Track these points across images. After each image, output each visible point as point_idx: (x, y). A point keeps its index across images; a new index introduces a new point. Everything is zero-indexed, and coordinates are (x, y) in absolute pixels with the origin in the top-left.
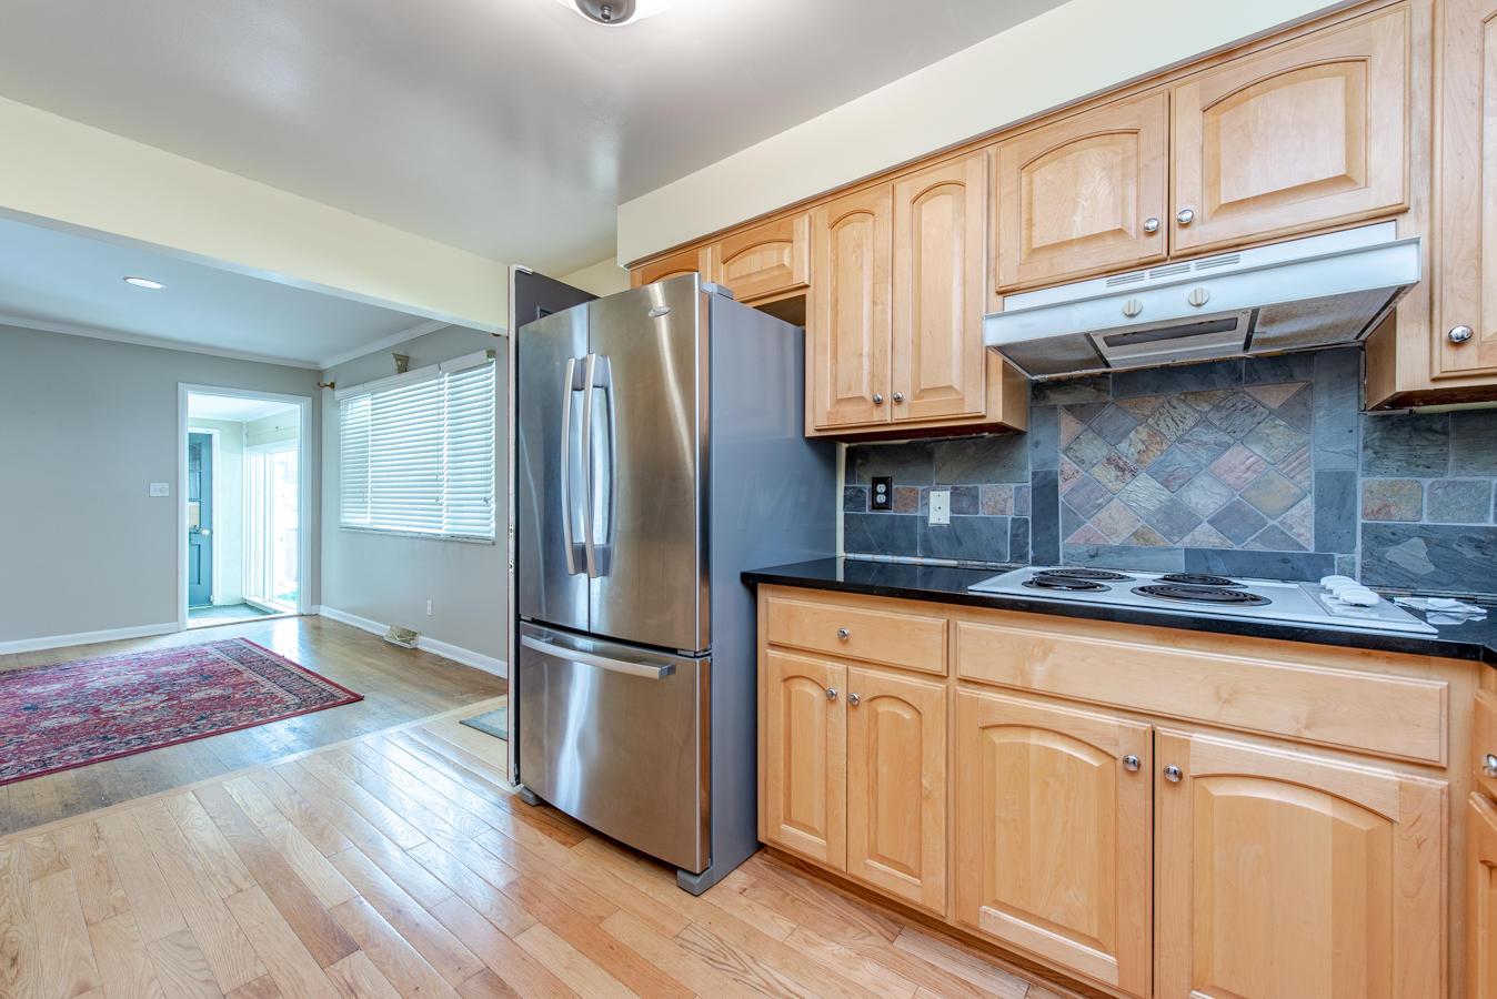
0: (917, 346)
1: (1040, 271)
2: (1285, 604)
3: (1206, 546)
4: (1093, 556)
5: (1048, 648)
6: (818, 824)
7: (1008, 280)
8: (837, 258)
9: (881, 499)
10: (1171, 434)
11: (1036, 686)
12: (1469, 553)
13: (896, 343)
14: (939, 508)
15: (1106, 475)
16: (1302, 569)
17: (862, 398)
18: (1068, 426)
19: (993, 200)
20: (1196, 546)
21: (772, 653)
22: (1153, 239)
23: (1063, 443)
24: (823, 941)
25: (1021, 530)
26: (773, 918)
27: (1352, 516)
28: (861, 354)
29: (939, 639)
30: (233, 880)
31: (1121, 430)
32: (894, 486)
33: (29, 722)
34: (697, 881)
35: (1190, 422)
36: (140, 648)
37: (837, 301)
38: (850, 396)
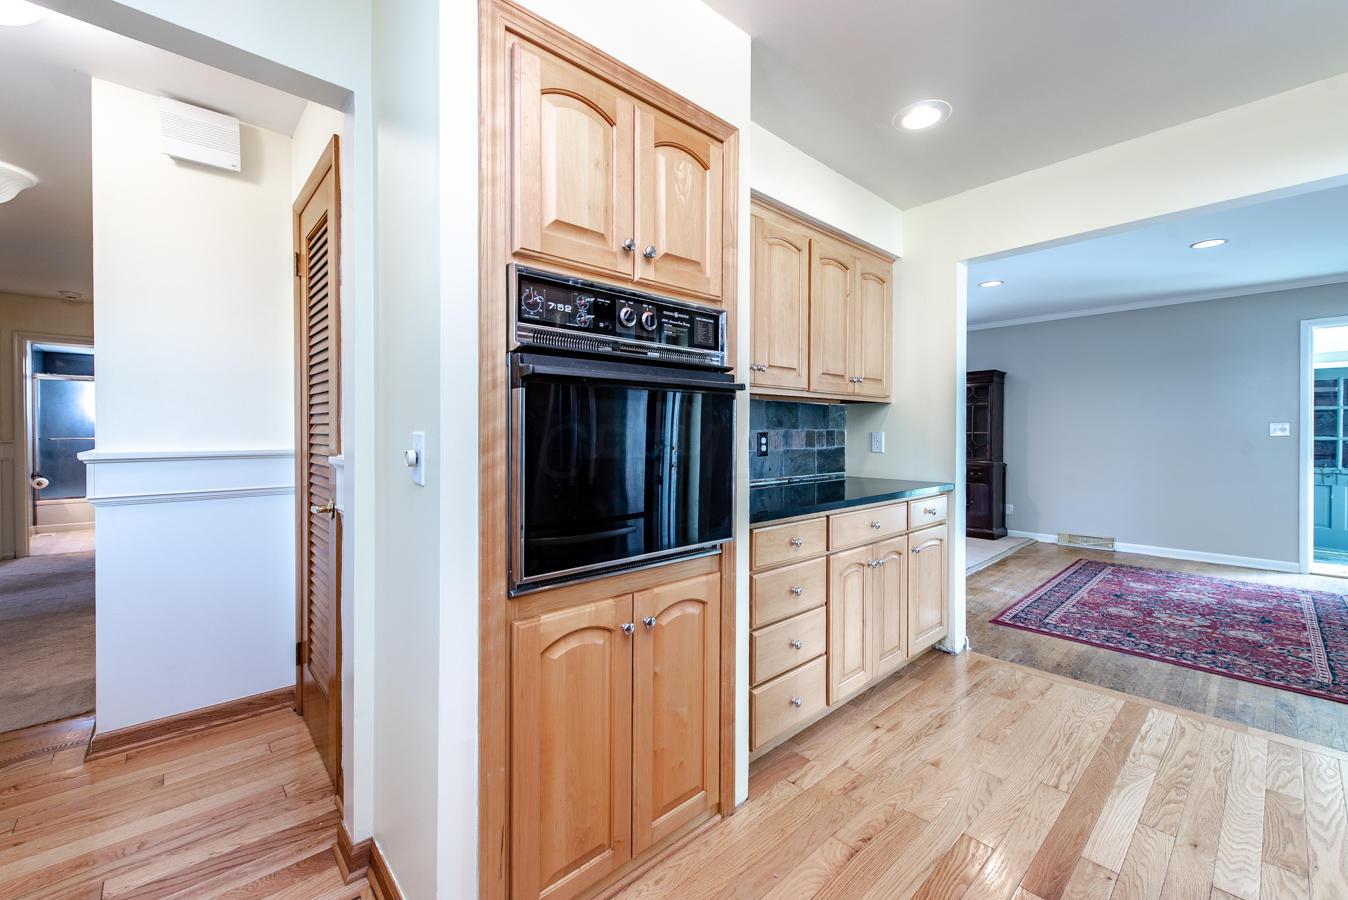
30: (1062, 778)
33: (1105, 605)
36: (1229, 577)
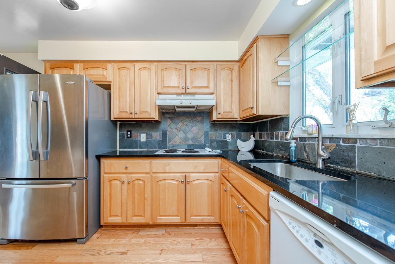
0: (140, 102)
1: (165, 91)
2: (201, 152)
3: (190, 144)
4: (173, 147)
5: (169, 164)
6: (119, 214)
7: (159, 91)
8: (120, 77)
9: (129, 136)
10: (185, 124)
11: (167, 171)
12: (220, 143)
13: (135, 101)
14: (143, 138)
15: (175, 131)
16: (203, 147)
17: (127, 112)
18: (169, 121)
19: (156, 74)
20: (189, 144)
21: (105, 175)
22: (183, 90)
23: (168, 125)
24: (122, 239)
25: (160, 142)
26: (108, 240)
27: (208, 139)
28: (126, 102)
29: (148, 165)
31: (178, 123)
32: (132, 133)
34: (84, 240)
35: (188, 122)
37: (120, 87)
38: (124, 111)
